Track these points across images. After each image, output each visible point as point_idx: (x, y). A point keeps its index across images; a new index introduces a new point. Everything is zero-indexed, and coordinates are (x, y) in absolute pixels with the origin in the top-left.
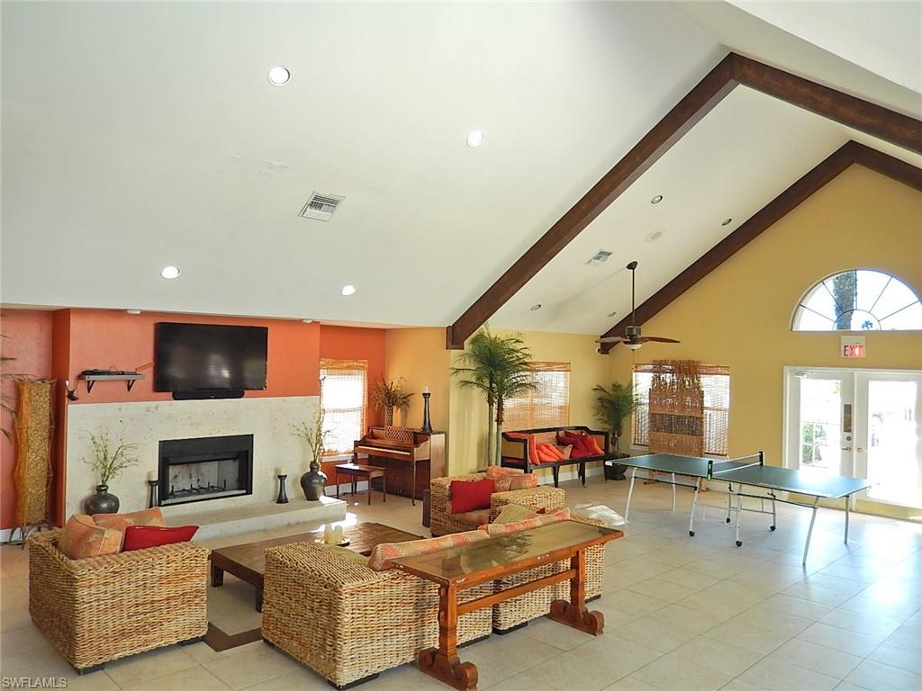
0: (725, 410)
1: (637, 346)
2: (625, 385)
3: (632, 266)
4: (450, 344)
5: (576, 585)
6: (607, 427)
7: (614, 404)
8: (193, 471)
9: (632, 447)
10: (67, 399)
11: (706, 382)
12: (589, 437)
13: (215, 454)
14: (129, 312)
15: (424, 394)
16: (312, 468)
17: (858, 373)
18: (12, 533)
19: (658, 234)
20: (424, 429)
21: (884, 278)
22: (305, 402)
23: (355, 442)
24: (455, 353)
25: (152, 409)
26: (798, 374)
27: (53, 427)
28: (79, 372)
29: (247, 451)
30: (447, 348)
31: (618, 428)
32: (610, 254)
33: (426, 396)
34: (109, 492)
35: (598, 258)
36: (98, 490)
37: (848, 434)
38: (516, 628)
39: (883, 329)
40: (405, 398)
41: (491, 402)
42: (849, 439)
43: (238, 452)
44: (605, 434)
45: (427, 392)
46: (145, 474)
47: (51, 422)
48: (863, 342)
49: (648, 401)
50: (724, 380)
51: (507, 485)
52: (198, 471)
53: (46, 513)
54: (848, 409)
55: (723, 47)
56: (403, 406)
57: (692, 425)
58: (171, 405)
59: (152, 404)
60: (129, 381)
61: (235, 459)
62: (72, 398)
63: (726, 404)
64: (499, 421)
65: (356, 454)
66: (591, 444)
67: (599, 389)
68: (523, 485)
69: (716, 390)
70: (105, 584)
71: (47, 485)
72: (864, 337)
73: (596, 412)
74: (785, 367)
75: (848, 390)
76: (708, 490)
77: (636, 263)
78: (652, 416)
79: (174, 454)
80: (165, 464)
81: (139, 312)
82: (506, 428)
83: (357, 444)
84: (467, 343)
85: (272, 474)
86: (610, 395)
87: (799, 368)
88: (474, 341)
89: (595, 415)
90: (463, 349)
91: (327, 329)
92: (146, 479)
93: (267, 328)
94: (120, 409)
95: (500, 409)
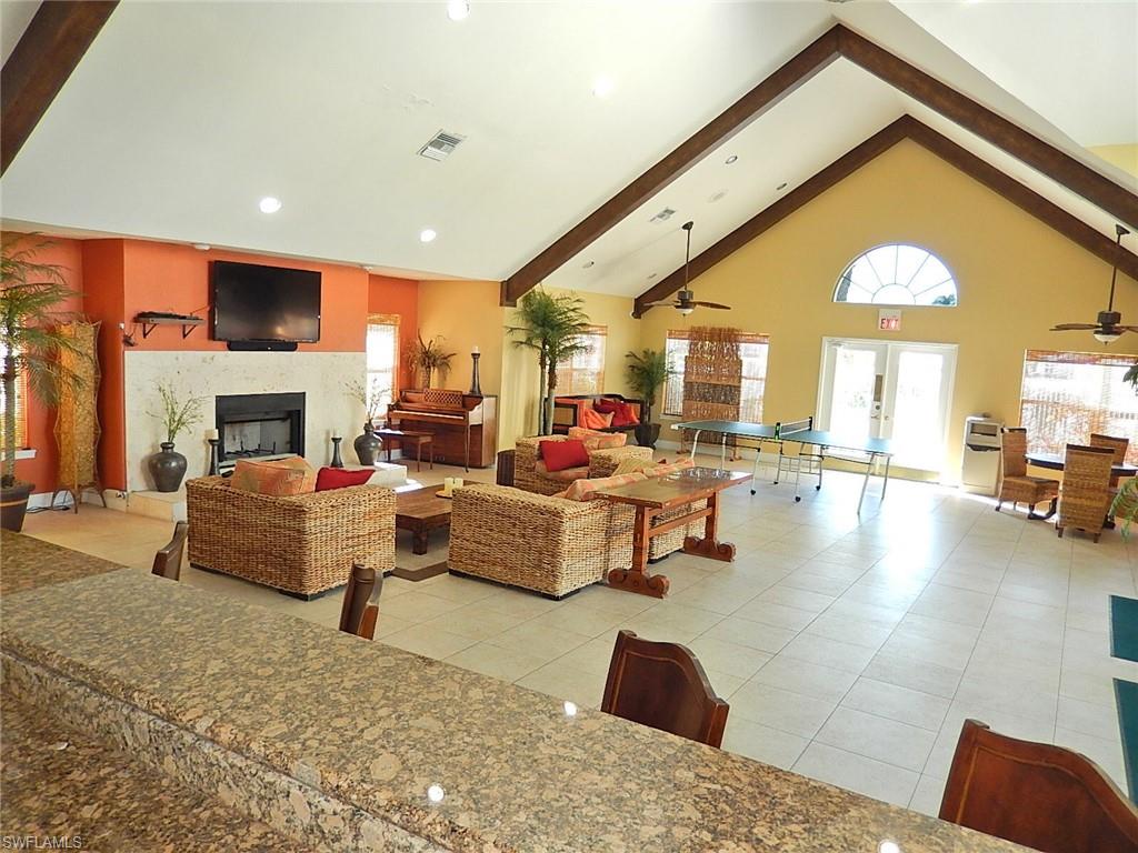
0: (761, 379)
1: (688, 311)
2: (658, 352)
3: (688, 226)
4: (504, 299)
5: (711, 521)
6: (642, 396)
7: (646, 372)
8: (237, 433)
9: (663, 417)
10: (122, 345)
11: (746, 351)
12: (628, 405)
13: (267, 413)
14: (197, 247)
15: (474, 355)
16: (366, 431)
17: (892, 345)
18: (54, 497)
19: (720, 196)
20: (472, 391)
21: (922, 254)
22: (355, 358)
23: (389, 405)
24: (508, 309)
25: (208, 360)
26: (835, 344)
27: (100, 376)
28: (134, 314)
29: (299, 411)
30: (501, 305)
31: (651, 395)
32: (673, 212)
33: (475, 356)
34: (175, 450)
35: (661, 216)
36: (163, 448)
37: (878, 404)
38: (663, 558)
39: (918, 304)
40: (445, 358)
41: (543, 364)
42: (878, 408)
43: (288, 412)
44: (641, 403)
45: (477, 352)
46: (203, 433)
47: (96, 373)
48: (899, 316)
49: (683, 370)
50: (763, 350)
51: (595, 445)
52: (241, 432)
53: (94, 475)
54: (879, 379)
55: (834, 18)
56: (444, 367)
57: (728, 394)
58: (226, 356)
59: (209, 354)
60: (184, 326)
61: (283, 419)
62: (128, 342)
63: (763, 374)
64: (552, 385)
65: (390, 419)
66: (629, 411)
67: (631, 355)
68: (613, 444)
69: (754, 359)
70: (326, 517)
71: (95, 443)
72: (900, 311)
73: (627, 380)
74: (824, 338)
75: (881, 361)
76: (740, 458)
77: (692, 223)
78: (688, 385)
79: (232, 411)
80: (221, 423)
81: (207, 248)
82: (557, 392)
83: (391, 408)
84: (519, 301)
85: (323, 437)
86: (642, 361)
87: (837, 339)
88: (527, 299)
89: (628, 383)
90: (515, 306)
91: (377, 280)
92: (203, 437)
93: (320, 273)
94: (177, 359)
95: (552, 371)
